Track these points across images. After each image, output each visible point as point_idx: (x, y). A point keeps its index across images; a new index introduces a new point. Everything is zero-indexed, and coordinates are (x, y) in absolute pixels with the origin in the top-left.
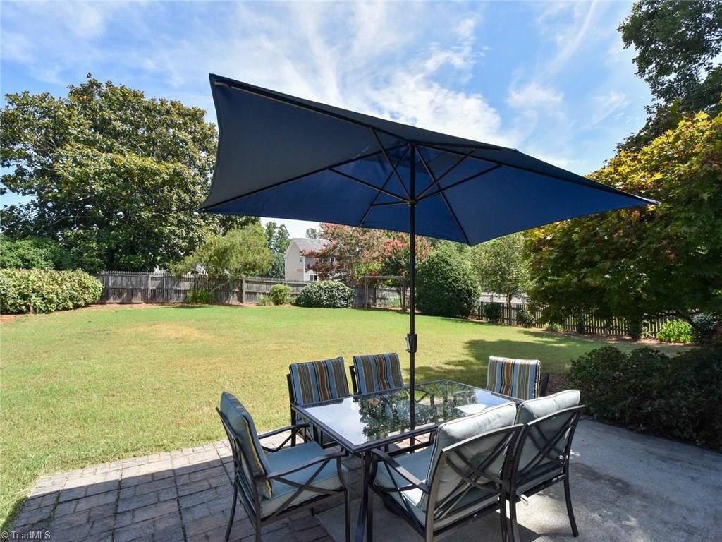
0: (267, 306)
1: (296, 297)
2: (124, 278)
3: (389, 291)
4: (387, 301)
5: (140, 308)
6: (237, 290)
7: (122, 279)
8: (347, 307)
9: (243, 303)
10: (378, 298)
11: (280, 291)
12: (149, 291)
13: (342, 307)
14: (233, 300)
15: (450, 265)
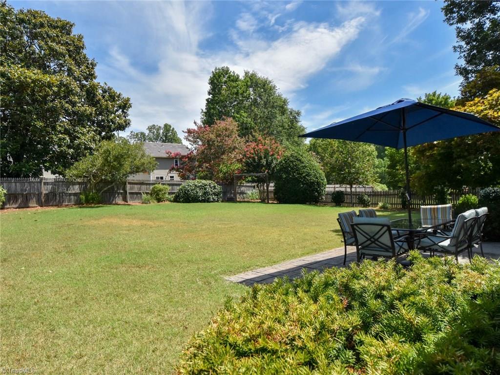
0: (152, 204)
1: (174, 195)
2: (18, 184)
3: (246, 186)
4: (244, 195)
5: (35, 211)
6: (121, 191)
7: (16, 185)
8: (218, 201)
9: (127, 202)
10: (238, 193)
11: (160, 190)
12: (43, 195)
13: (214, 201)
14: (119, 200)
15: (303, 163)
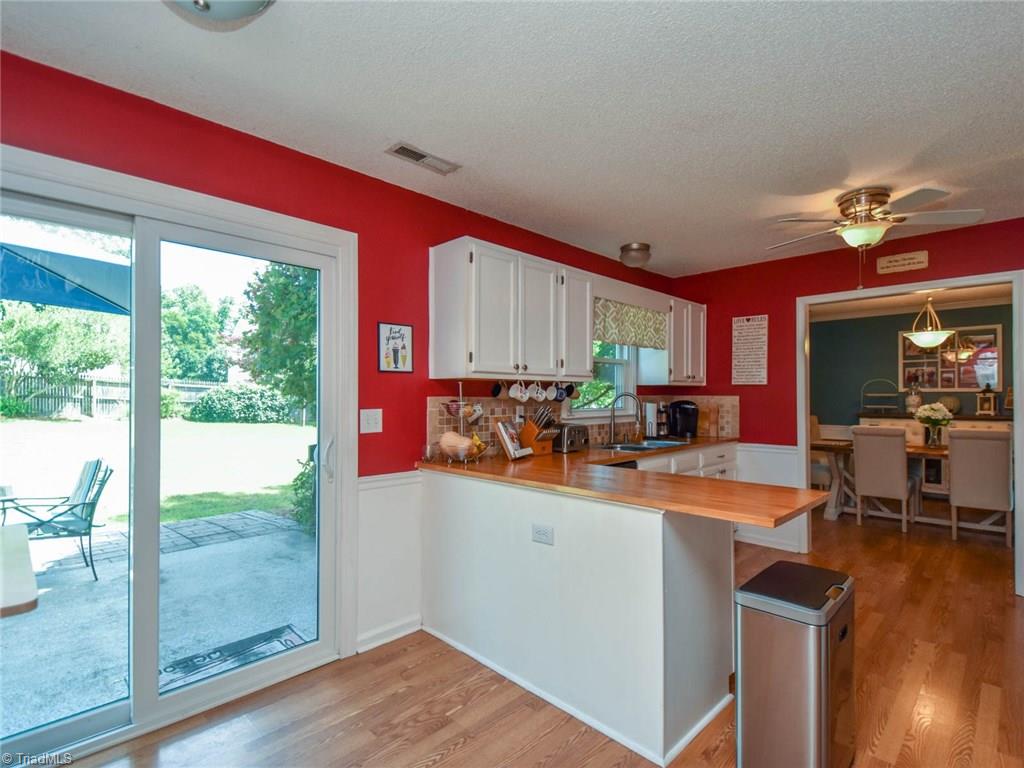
1: (190, 408)
8: (278, 421)
9: (90, 416)
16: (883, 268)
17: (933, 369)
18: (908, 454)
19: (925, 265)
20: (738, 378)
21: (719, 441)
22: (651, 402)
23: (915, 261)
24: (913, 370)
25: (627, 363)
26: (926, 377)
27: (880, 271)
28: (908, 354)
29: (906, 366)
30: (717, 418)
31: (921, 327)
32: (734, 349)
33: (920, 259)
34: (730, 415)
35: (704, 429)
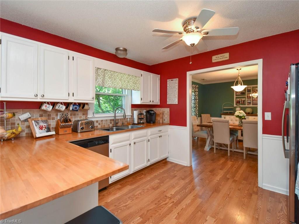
16: (214, 60)
17: (244, 99)
18: (230, 128)
19: (228, 58)
20: (169, 102)
21: (163, 124)
22: (135, 110)
23: (225, 57)
24: (238, 99)
25: (127, 95)
26: (242, 102)
27: (213, 61)
28: (237, 94)
29: (236, 98)
30: (163, 116)
31: (237, 84)
32: (168, 91)
33: (226, 56)
34: (167, 115)
35: (158, 120)
